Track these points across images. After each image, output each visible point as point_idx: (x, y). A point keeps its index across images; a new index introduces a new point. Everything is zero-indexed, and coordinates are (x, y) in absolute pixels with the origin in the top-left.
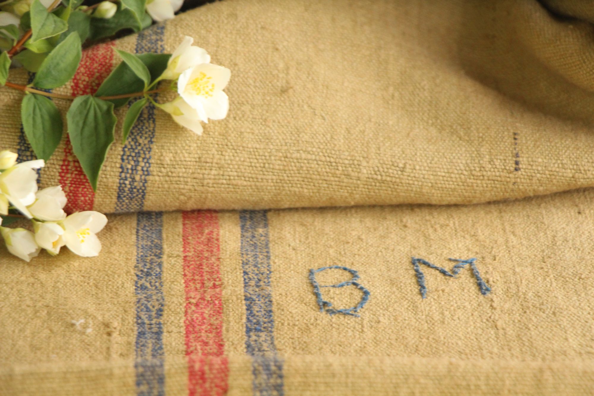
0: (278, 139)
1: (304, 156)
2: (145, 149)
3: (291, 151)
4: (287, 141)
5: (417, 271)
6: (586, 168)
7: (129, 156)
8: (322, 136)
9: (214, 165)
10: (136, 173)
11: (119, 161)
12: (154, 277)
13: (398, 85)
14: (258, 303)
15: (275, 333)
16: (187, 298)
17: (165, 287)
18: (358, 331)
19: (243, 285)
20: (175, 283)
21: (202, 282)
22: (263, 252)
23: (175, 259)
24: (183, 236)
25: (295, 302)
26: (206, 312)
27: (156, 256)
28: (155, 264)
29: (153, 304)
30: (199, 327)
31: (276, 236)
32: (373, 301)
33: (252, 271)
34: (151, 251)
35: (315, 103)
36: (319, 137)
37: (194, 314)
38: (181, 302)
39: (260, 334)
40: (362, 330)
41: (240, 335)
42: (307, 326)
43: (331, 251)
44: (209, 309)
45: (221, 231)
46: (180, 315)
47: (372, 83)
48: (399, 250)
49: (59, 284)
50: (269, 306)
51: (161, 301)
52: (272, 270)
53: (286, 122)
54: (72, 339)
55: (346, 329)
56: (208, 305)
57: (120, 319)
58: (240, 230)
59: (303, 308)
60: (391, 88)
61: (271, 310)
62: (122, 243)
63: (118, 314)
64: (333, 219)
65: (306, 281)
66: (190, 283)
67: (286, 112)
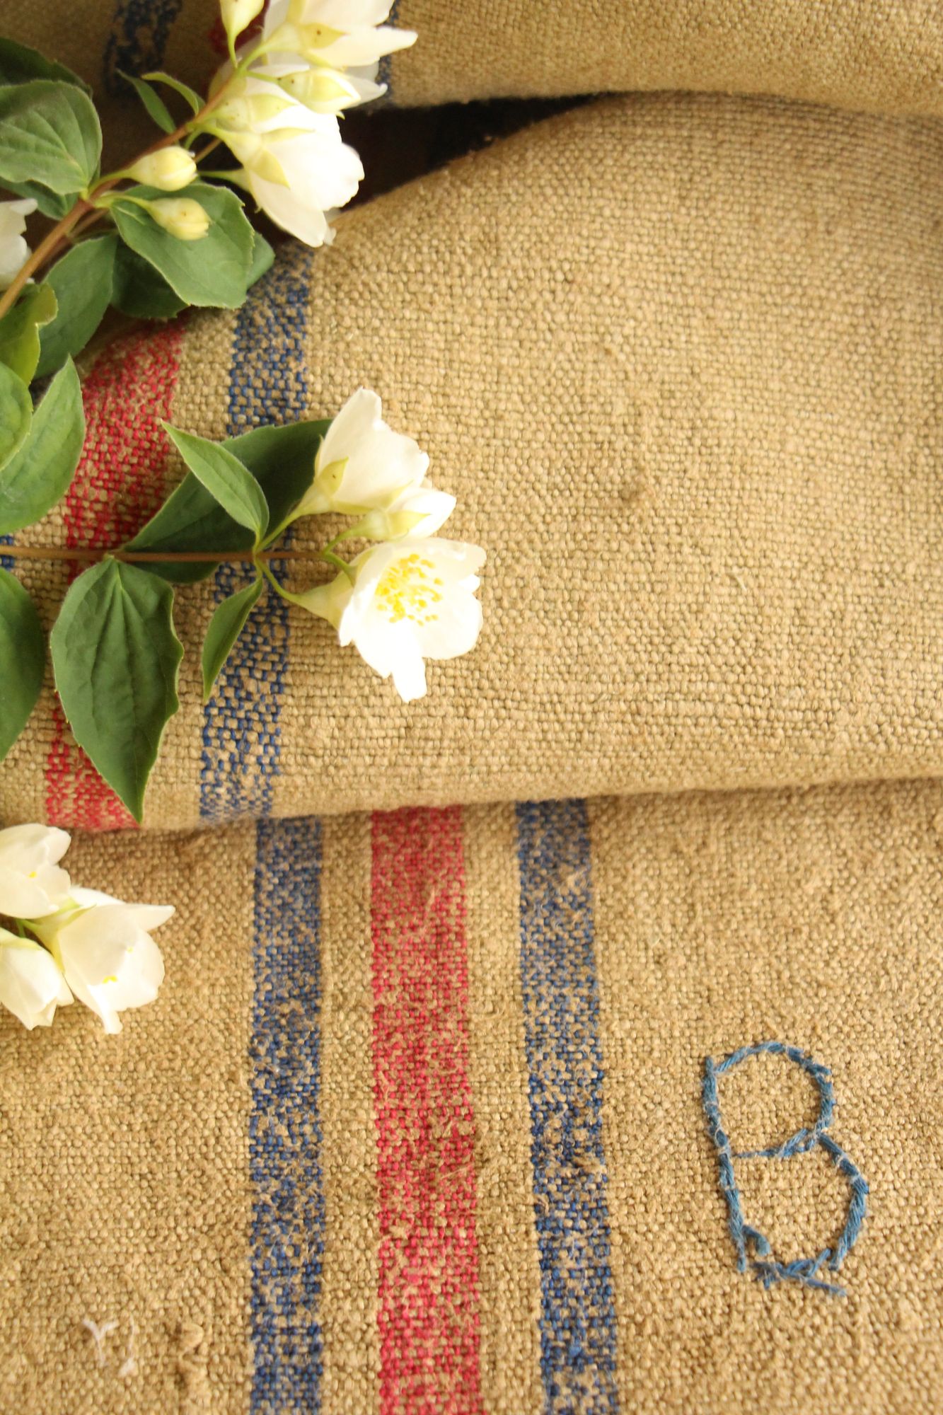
0: (615, 663)
1: (684, 707)
2: (262, 709)
3: (651, 697)
4: (639, 668)
7: (221, 729)
8: (732, 643)
9: (446, 743)
10: (244, 772)
11: (197, 742)
12: (298, 1101)
13: (926, 424)
14: (572, 1239)
15: (621, 1374)
16: (384, 1215)
17: (327, 1142)
18: (843, 1363)
19: (530, 1139)
20: (354, 1127)
21: (424, 1118)
22: (579, 984)
23: (354, 1017)
24: (373, 912)
25: (671, 1228)
26: (436, 1273)
27: (305, 998)
28: (301, 1041)
29: (296, 1237)
30: (416, 1342)
31: (609, 902)
32: (879, 1223)
33: (552, 1075)
34: (291, 978)
35: (710, 530)
36: (725, 649)
37: (403, 1287)
38: (370, 1234)
39: (582, 1380)
40: (855, 1359)
41: (528, 1382)
42: (707, 1338)
43: (755, 969)
44: (442, 1262)
45: (470, 892)
46: (367, 1293)
47: (858, 424)
48: (932, 961)
49: (55, 1130)
50: (600, 1250)
51: (317, 1227)
52: (605, 1065)
53: (635, 606)
54: (83, 1398)
55: (812, 1353)
56: (438, 1247)
57: (209, 1308)
58: (518, 874)
59: (691, 1255)
60: (909, 438)
61: (606, 1268)
62: (219, 938)
63: (203, 1282)
64: (755, 823)
65: (694, 1121)
66: (393, 1124)
67: (636, 573)
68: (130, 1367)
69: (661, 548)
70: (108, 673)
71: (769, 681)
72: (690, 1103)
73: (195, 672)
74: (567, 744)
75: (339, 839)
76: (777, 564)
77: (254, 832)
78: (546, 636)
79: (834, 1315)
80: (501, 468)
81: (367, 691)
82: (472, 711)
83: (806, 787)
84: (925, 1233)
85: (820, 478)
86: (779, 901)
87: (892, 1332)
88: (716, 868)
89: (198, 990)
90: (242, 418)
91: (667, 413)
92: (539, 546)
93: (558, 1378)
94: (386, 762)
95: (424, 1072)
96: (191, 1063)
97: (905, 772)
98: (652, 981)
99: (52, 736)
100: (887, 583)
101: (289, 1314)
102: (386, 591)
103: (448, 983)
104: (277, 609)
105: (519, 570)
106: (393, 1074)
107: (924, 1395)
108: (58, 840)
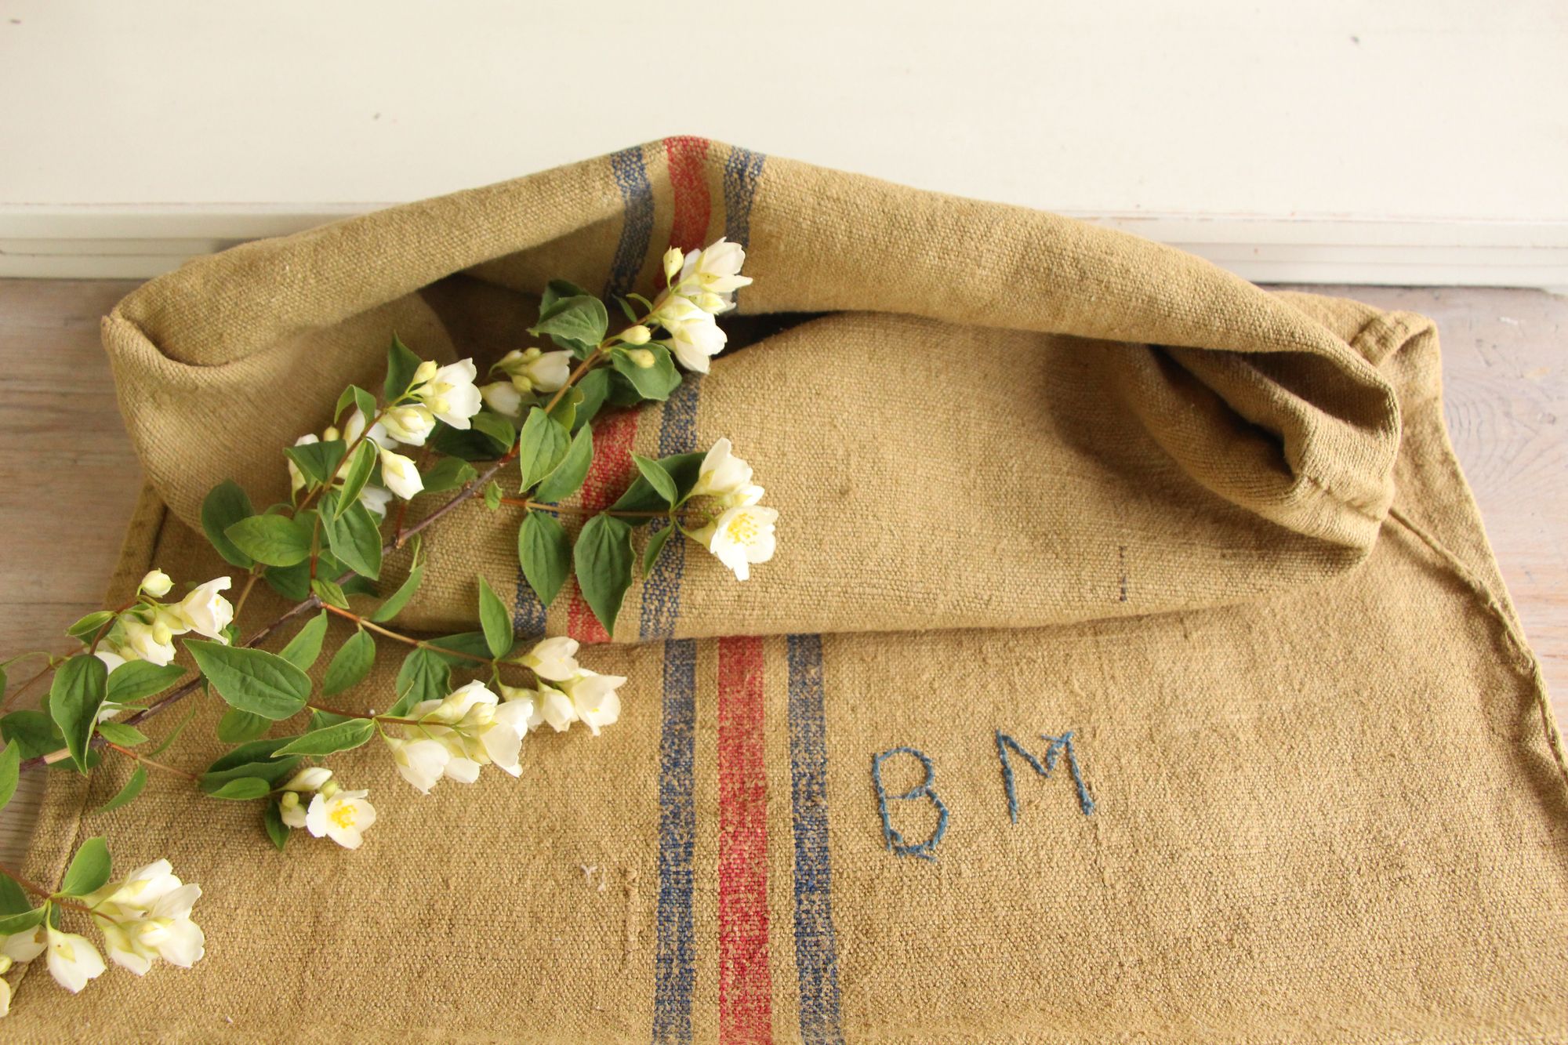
0: (836, 568)
1: (868, 590)
2: (671, 586)
3: (852, 585)
4: (847, 571)
5: (1003, 762)
6: (1202, 595)
7: (651, 595)
8: (891, 561)
9: (756, 604)
10: (662, 615)
11: (640, 600)
12: (683, 769)
13: (981, 465)
14: (810, 834)
15: (832, 895)
16: (723, 821)
17: (696, 788)
18: (934, 892)
19: (792, 789)
20: (709, 782)
21: (742, 779)
22: (815, 719)
23: (710, 732)
24: (719, 684)
25: (856, 830)
26: (746, 848)
27: (687, 723)
28: (685, 742)
29: (681, 831)
30: (737, 879)
31: (831, 682)
32: (953, 829)
33: (802, 760)
34: (681, 713)
35: (881, 509)
36: (887, 564)
37: (731, 854)
38: (716, 830)
39: (813, 898)
40: (940, 890)
41: (788, 898)
42: (872, 880)
43: (898, 714)
44: (749, 844)
45: (765, 676)
46: (714, 856)
47: (950, 464)
48: (980, 712)
49: (569, 780)
50: (823, 840)
51: (691, 826)
52: (827, 756)
53: (846, 543)
54: (580, 900)
55: (920, 887)
56: (748, 837)
57: (640, 861)
58: (788, 668)
59: (865, 842)
60: (973, 471)
61: (826, 848)
62: (646, 695)
63: (637, 850)
64: (899, 648)
65: (868, 782)
66: (727, 781)
67: (846, 528)
68: (602, 887)
69: (859, 517)
70: (599, 568)
71: (907, 579)
72: (866, 774)
73: (640, 568)
74: (813, 607)
75: (704, 651)
76: (912, 525)
77: (664, 646)
78: (804, 555)
79: (931, 870)
80: (785, 478)
81: (720, 578)
82: (769, 589)
83: (923, 631)
84: (973, 834)
85: (932, 487)
86: (910, 684)
87: (957, 878)
88: (881, 668)
89: (636, 717)
90: (666, 451)
91: (862, 455)
92: (802, 514)
93: (803, 896)
94: (728, 612)
95: (742, 757)
96: (633, 751)
97: (969, 624)
98: (850, 718)
99: (572, 596)
100: (962, 536)
101: (678, 865)
102: (732, 530)
103: (754, 717)
104: (680, 539)
105: (792, 524)
106: (728, 758)
107: (971, 905)
108: (573, 645)
